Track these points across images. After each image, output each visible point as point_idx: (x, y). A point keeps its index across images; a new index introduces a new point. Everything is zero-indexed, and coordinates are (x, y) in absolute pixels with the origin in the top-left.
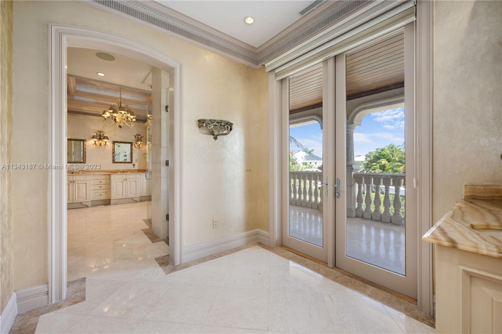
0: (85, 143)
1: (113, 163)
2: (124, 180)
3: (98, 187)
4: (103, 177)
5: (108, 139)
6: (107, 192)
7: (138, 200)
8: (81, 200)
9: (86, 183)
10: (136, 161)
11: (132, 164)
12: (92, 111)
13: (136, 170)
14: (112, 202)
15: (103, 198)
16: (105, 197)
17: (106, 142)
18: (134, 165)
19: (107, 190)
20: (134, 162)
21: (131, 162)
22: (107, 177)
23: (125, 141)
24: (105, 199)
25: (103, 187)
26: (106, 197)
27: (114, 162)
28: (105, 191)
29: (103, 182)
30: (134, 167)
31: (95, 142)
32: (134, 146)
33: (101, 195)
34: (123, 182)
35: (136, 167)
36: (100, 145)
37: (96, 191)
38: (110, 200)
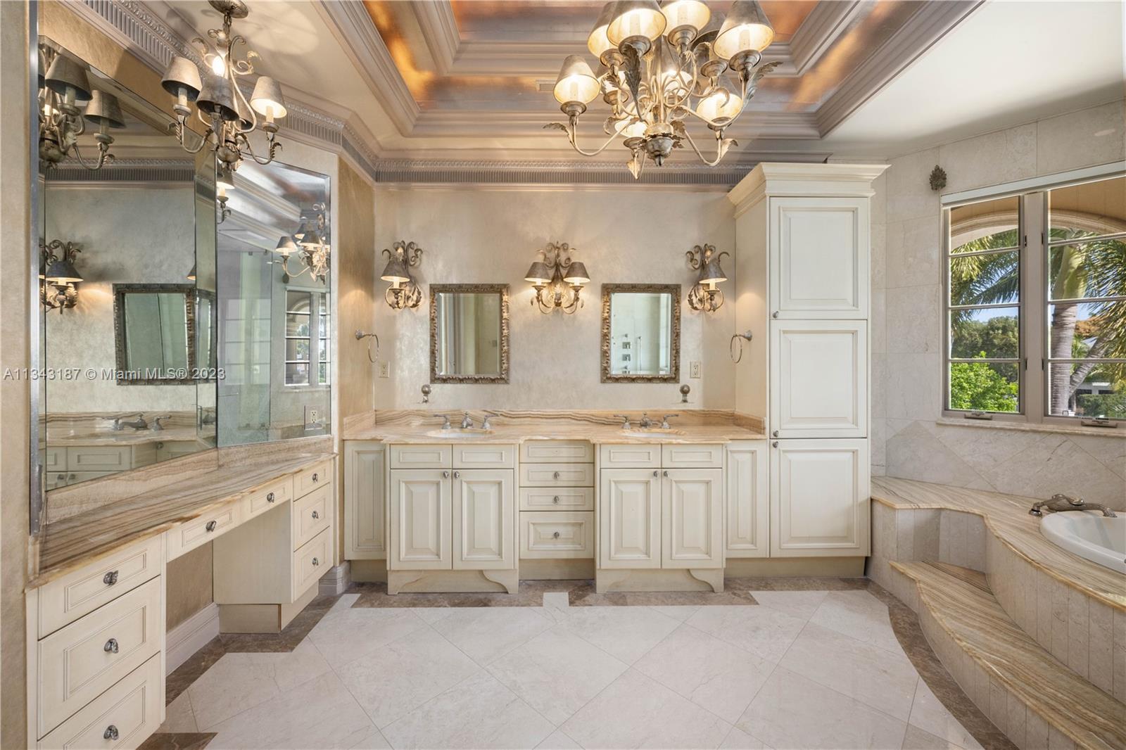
0: (505, 298)
1: (603, 381)
2: (655, 474)
3: (545, 500)
4: (566, 453)
5: (588, 277)
6: (581, 524)
7: (717, 581)
8: (483, 560)
9: (500, 484)
10: (694, 376)
11: (677, 387)
12: (529, 163)
13: (693, 413)
14: (602, 582)
15: (564, 550)
16: (571, 547)
17: (577, 289)
18: (685, 392)
19: (580, 517)
20: (685, 378)
21: (673, 378)
22: (581, 453)
23: (647, 282)
24: (571, 556)
25: (564, 503)
26: (579, 547)
27: (606, 377)
28: (572, 518)
29: (567, 476)
30: (685, 401)
31: (539, 289)
32: (685, 304)
33: (556, 535)
34: (647, 483)
35: (696, 402)
36: (558, 304)
37: (538, 518)
38: (591, 562)
